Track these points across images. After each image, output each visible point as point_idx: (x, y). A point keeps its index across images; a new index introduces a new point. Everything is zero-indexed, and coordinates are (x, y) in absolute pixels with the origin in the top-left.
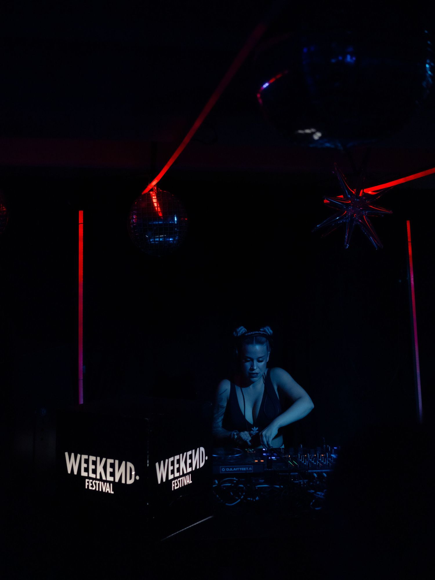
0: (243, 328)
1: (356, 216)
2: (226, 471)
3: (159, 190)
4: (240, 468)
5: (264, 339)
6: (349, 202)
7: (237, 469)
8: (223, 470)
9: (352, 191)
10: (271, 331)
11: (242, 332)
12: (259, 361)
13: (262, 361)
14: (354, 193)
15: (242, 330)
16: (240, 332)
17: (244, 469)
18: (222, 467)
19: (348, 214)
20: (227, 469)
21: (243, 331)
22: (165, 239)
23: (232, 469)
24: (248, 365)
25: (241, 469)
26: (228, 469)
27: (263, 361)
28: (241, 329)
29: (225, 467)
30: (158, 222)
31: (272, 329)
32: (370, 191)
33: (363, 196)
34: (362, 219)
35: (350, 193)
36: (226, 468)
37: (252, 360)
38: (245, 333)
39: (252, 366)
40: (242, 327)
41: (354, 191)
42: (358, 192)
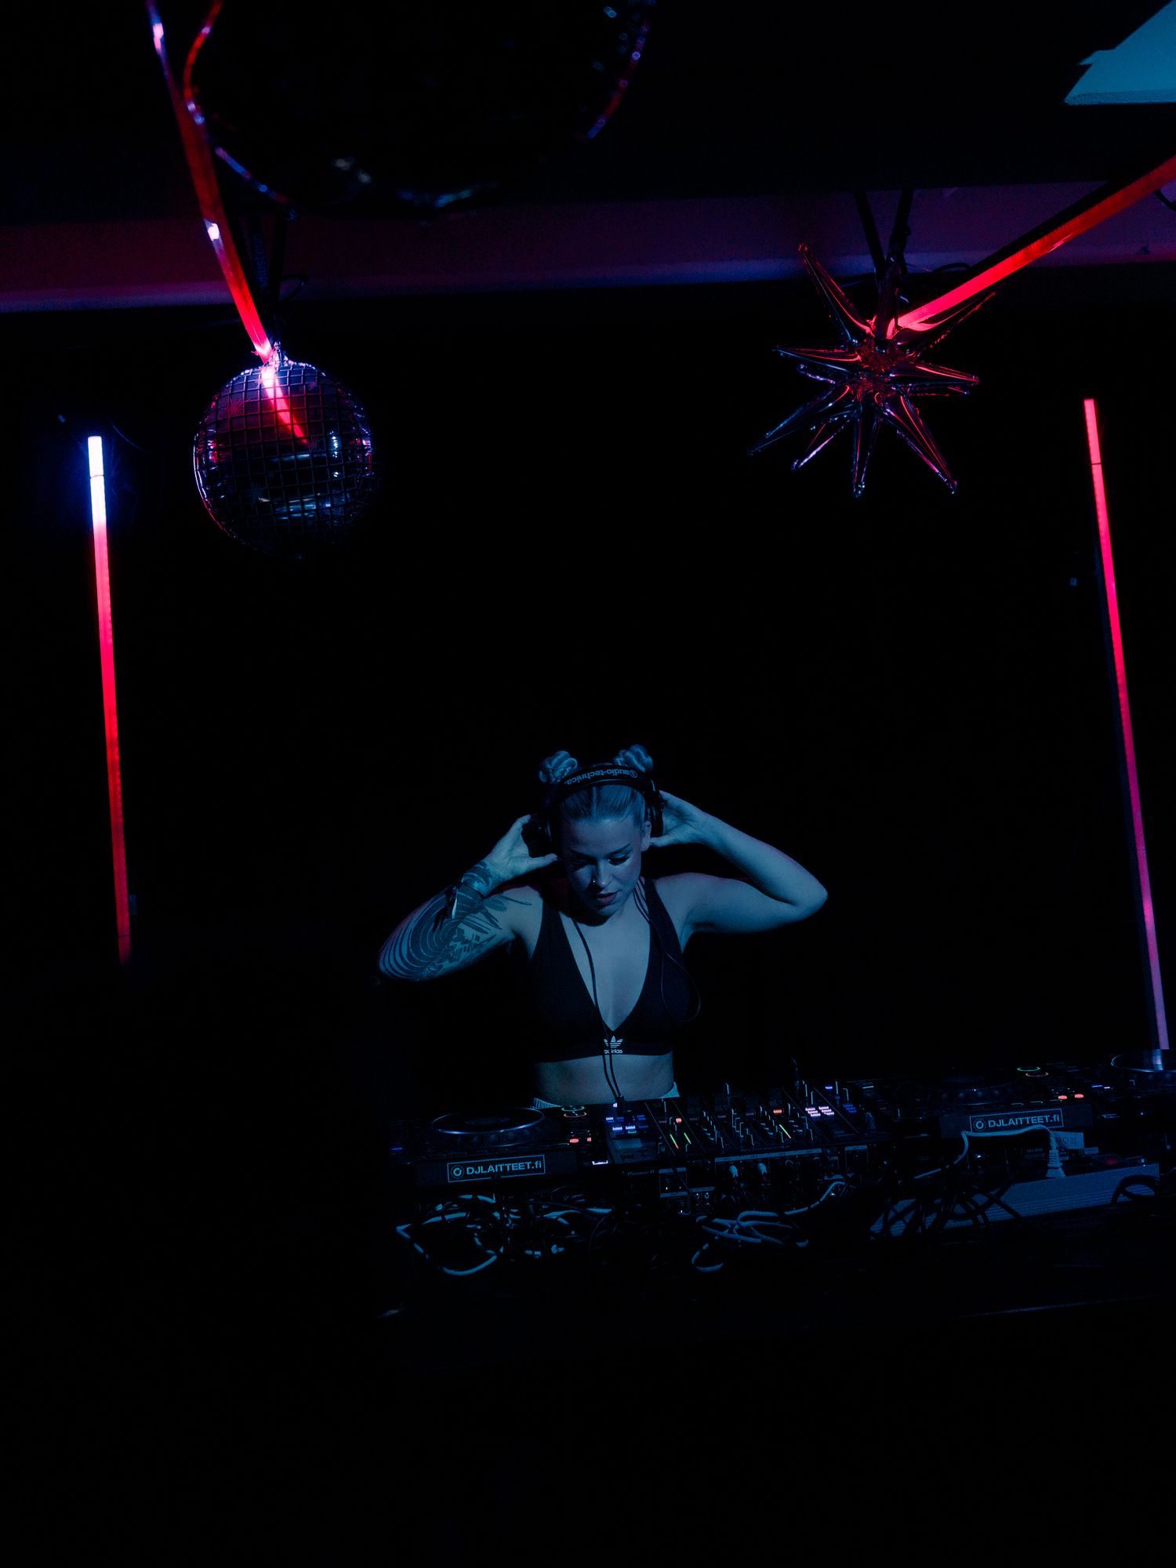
0: (565, 758)
1: (878, 398)
2: (465, 1176)
3: (287, 362)
4: (508, 1165)
5: (625, 792)
6: (855, 360)
7: (499, 1168)
8: (457, 1172)
9: (861, 326)
10: (649, 760)
11: (563, 772)
12: (615, 861)
13: (624, 859)
14: (868, 329)
15: (562, 764)
16: (558, 774)
17: (520, 1166)
18: (453, 1165)
19: (855, 393)
20: (468, 1169)
21: (565, 770)
22: (320, 504)
23: (484, 1170)
24: (584, 873)
25: (511, 1167)
26: (470, 1171)
27: (628, 858)
28: (560, 762)
29: (462, 1165)
30: (295, 455)
31: (649, 753)
32: (912, 322)
33: (897, 338)
34: (896, 405)
35: (858, 333)
36: (464, 1167)
37: (593, 861)
38: (571, 775)
39: (595, 875)
40: (563, 753)
41: (869, 326)
42: (881, 327)
